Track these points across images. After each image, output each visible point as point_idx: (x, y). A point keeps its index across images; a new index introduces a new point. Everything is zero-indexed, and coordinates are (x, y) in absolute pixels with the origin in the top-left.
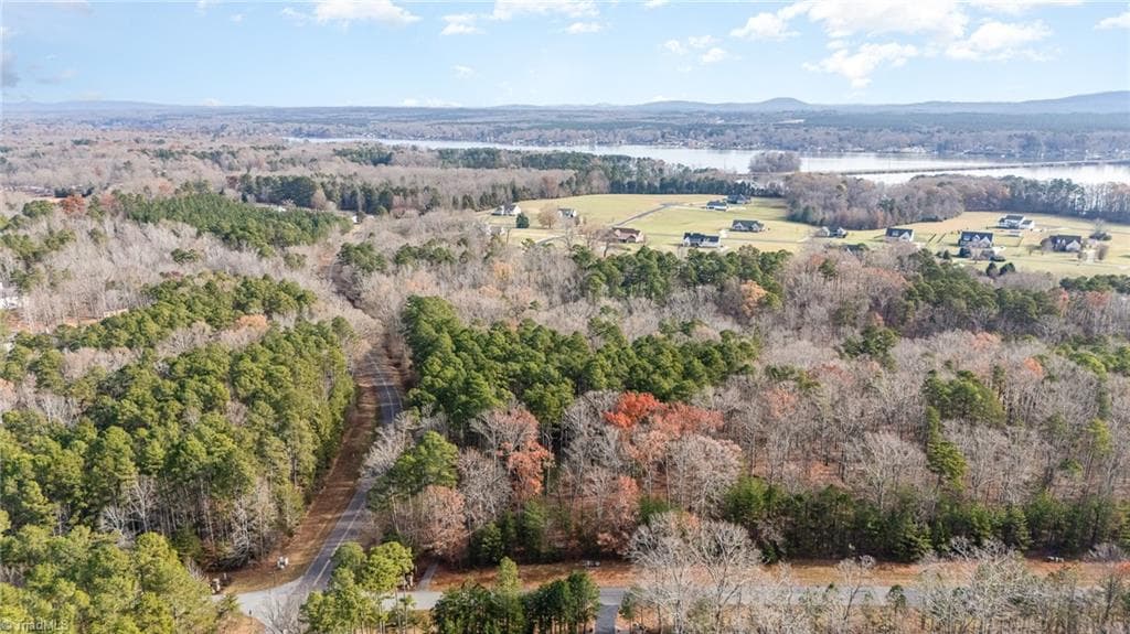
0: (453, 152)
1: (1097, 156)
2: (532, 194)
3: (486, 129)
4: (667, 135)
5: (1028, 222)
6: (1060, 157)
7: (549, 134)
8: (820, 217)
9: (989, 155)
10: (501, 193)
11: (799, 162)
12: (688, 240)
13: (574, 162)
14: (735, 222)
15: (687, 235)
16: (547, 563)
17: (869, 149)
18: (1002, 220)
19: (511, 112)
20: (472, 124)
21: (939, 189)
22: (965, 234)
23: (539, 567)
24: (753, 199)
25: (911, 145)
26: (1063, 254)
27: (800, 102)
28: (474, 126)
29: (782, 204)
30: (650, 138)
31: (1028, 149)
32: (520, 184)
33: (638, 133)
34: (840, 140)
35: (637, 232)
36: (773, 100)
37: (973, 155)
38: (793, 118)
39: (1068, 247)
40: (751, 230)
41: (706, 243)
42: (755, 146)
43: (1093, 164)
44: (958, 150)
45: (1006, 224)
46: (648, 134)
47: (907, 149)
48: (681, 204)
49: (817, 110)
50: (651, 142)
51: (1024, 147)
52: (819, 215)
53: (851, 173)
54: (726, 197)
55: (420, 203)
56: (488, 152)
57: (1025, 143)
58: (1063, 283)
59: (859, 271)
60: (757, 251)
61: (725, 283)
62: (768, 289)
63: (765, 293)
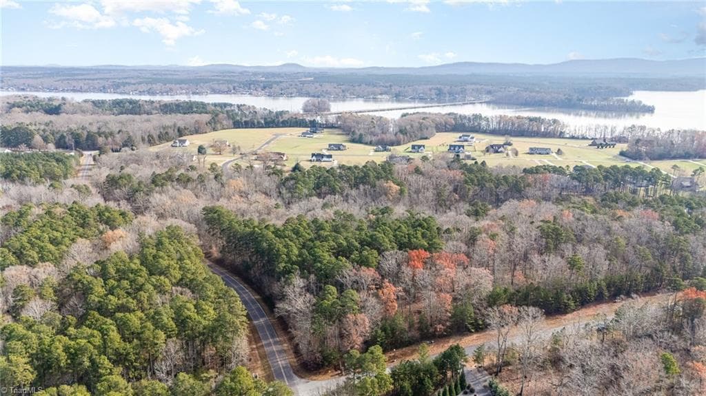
0: (103, 102)
1: (473, 99)
2: (190, 131)
3: (107, 84)
4: (237, 88)
5: (472, 138)
6: (455, 99)
7: (157, 87)
8: (370, 140)
9: (421, 99)
10: (170, 131)
11: (329, 105)
12: (314, 158)
13: (197, 108)
14: (330, 145)
15: (313, 155)
16: (407, 346)
17: (358, 97)
18: (460, 137)
19: (114, 70)
20: (93, 80)
21: (424, 121)
22: (451, 146)
23: (404, 349)
24: (325, 130)
25: (381, 94)
26: (497, 154)
27: (302, 67)
28: (96, 82)
29: (340, 132)
30: (226, 90)
31: (440, 96)
32: (181, 124)
33: (216, 86)
34: (343, 91)
35: (283, 154)
36: (284, 65)
37: (413, 99)
38: (305, 77)
39: (499, 150)
40: (339, 149)
41: (325, 159)
42: (293, 95)
43: (471, 103)
44: (405, 96)
45: (462, 139)
46: (224, 87)
47: (379, 96)
48: (285, 134)
49: (317, 72)
50: (228, 92)
51: (437, 95)
52: (368, 138)
53: (360, 112)
54: (309, 129)
55: (118, 142)
56: (131, 102)
57: (438, 92)
58: (525, 171)
59: (437, 172)
60: (376, 164)
61: (375, 183)
62: (398, 185)
63: (398, 188)
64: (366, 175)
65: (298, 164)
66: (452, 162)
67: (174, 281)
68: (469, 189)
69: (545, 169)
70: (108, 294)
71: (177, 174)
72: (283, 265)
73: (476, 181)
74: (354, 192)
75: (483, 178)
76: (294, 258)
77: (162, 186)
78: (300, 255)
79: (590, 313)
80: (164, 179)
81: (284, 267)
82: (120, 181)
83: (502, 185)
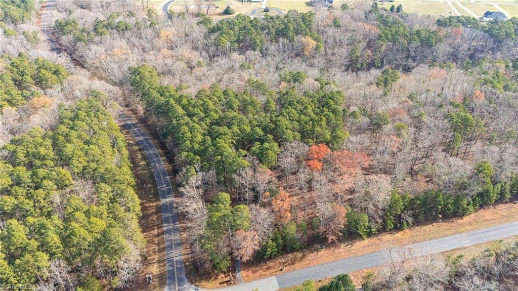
41: (255, 0)
58: (440, 23)
59: (354, 24)
60: (297, 13)
61: (293, 38)
62: (315, 40)
63: (315, 43)
64: (286, 27)
65: (228, 7)
66: (370, 12)
67: (76, 171)
68: (382, 45)
69: (459, 21)
70: (13, 185)
71: (117, 20)
72: (186, 154)
73: (390, 35)
74: (273, 48)
75: (397, 32)
76: (197, 146)
77: (101, 35)
78: (204, 142)
79: (488, 217)
80: (105, 26)
81: (186, 157)
82: (65, 28)
83: (415, 40)
